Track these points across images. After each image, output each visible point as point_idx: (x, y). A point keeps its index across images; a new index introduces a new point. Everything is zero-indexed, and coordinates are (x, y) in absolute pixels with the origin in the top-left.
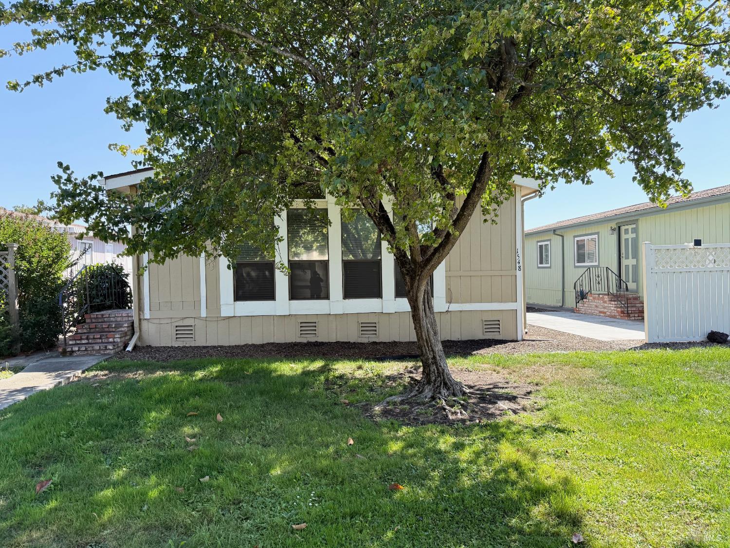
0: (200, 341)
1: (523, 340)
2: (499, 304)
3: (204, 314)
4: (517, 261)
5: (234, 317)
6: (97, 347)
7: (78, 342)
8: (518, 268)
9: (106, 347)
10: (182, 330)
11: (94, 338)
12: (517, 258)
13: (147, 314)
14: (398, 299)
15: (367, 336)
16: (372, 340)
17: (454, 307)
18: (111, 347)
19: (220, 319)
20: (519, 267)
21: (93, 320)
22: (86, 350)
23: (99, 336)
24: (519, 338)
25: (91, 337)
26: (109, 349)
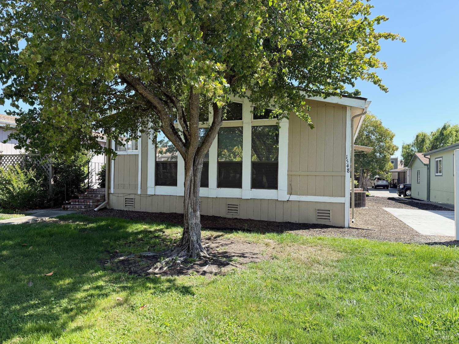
0: (137, 208)
1: (349, 228)
2: (330, 197)
3: (139, 192)
4: (346, 165)
5: (155, 195)
6: (77, 207)
7: (75, 203)
8: (346, 170)
9: (81, 207)
10: (128, 201)
11: (81, 202)
12: (346, 162)
13: (112, 191)
14: (254, 190)
15: (231, 213)
16: (235, 217)
17: (293, 198)
18: (83, 207)
19: (147, 196)
20: (348, 170)
21: (90, 193)
22: (73, 208)
23: (83, 201)
24: (346, 225)
25: (80, 201)
26: (82, 208)
